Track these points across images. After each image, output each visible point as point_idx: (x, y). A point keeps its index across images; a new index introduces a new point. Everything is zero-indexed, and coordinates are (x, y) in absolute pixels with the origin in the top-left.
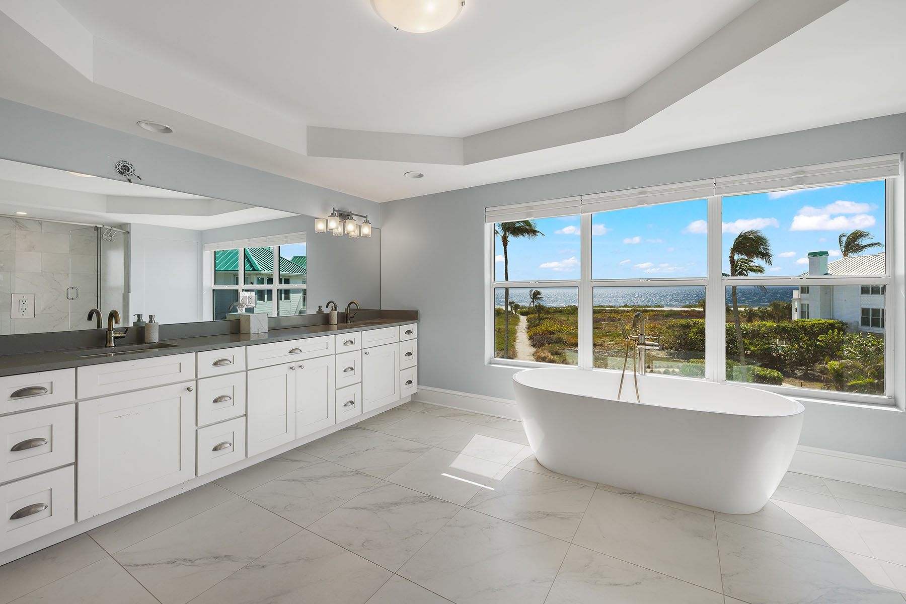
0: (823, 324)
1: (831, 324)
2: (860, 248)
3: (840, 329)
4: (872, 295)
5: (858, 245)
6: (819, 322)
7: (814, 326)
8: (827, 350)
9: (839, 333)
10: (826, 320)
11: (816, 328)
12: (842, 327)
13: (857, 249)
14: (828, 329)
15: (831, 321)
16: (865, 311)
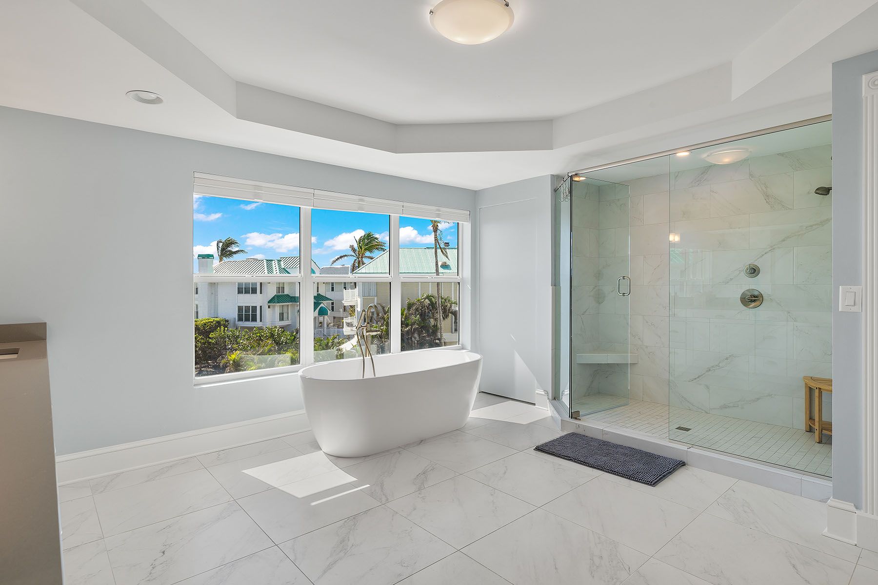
0: (212, 322)
1: (218, 322)
2: (232, 253)
3: (225, 326)
4: (245, 295)
5: (230, 251)
6: (209, 320)
7: (205, 324)
8: (216, 346)
9: (224, 330)
10: (214, 319)
11: (207, 326)
12: (226, 323)
13: (229, 255)
14: (216, 327)
15: (218, 319)
16: (240, 309)
